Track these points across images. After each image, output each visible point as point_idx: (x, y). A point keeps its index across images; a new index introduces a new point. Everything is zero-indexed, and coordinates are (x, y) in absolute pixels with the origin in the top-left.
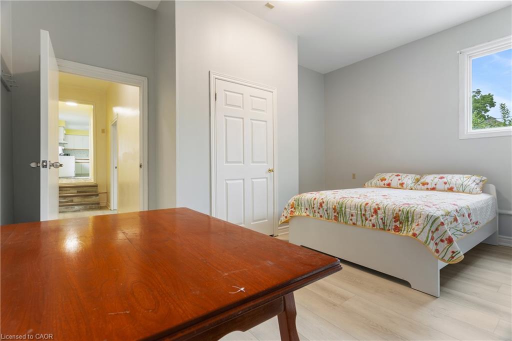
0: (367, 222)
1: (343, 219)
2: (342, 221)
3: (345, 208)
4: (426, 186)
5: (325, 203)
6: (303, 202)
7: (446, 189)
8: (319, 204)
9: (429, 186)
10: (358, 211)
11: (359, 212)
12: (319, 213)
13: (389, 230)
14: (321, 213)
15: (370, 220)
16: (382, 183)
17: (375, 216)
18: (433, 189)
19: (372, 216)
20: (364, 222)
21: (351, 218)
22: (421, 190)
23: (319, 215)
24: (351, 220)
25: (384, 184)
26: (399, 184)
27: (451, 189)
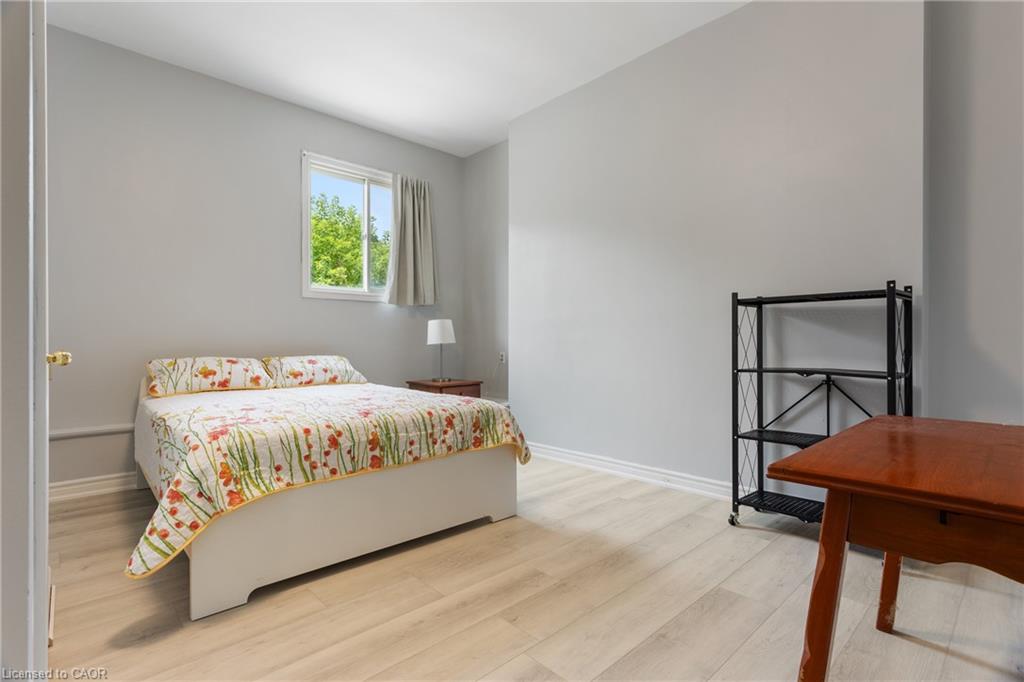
0: (436, 446)
1: (393, 458)
2: (391, 462)
3: (396, 432)
4: (299, 379)
5: (346, 434)
6: (263, 453)
7: (328, 380)
8: (326, 443)
9: (305, 379)
10: (420, 431)
11: (423, 433)
12: (325, 465)
13: (467, 448)
14: (332, 463)
15: (444, 441)
16: (206, 383)
17: (450, 432)
18: (309, 383)
19: (445, 432)
20: (431, 448)
21: (409, 450)
22: (292, 386)
23: (327, 471)
24: (410, 453)
25: (213, 384)
26: (249, 379)
27: (333, 380)
